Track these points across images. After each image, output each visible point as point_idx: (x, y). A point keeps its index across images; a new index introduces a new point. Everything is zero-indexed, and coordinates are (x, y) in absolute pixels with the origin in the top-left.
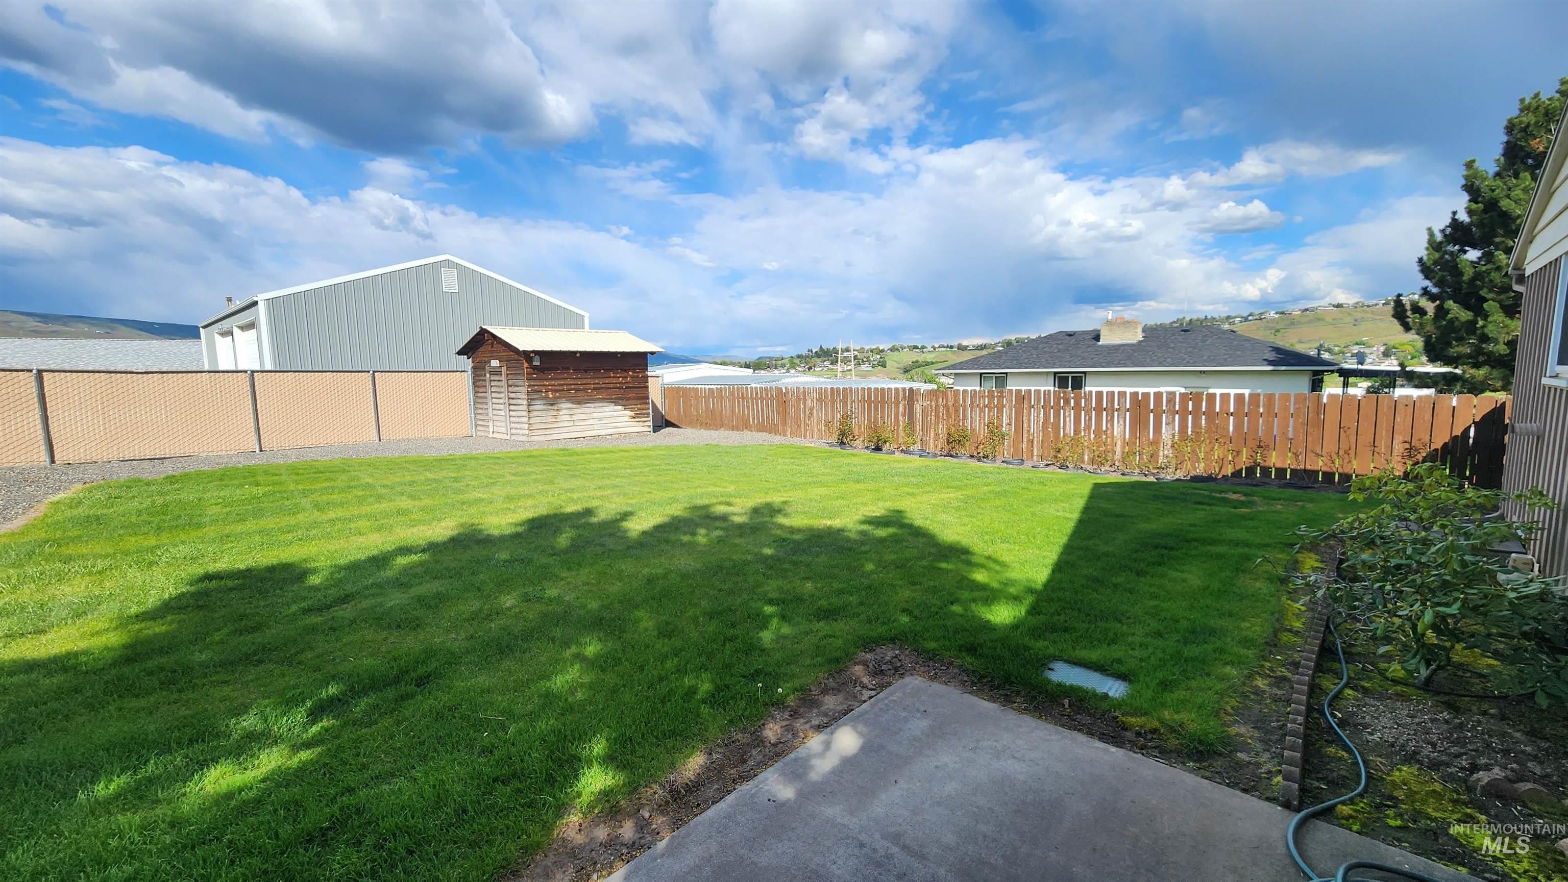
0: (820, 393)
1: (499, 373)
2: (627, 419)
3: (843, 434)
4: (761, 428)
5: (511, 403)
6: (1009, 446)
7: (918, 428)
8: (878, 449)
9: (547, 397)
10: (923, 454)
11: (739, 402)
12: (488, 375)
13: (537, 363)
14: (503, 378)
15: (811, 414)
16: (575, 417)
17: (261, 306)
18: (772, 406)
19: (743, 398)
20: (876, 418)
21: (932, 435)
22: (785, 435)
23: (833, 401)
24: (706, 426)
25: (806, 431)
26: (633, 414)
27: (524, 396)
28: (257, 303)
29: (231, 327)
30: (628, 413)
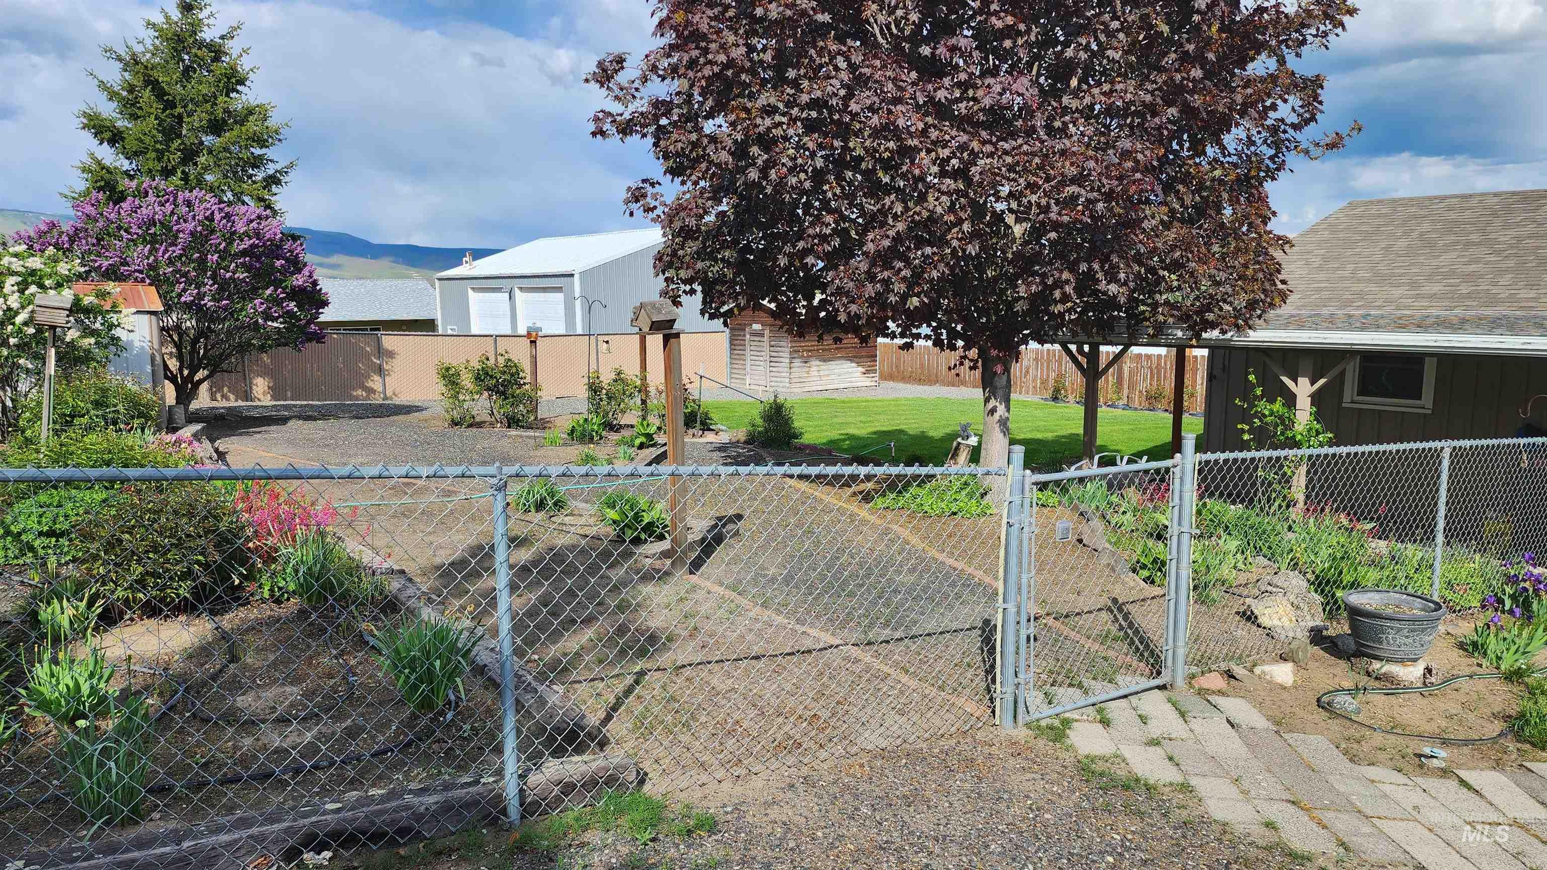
0: (1037, 354)
1: (762, 335)
2: (859, 374)
3: (1057, 391)
5: (773, 360)
7: (1126, 386)
9: (803, 356)
12: (748, 336)
14: (766, 339)
15: (1027, 372)
16: (822, 373)
17: (577, 277)
21: (1137, 393)
23: (1049, 361)
24: (919, 381)
25: (1021, 387)
26: (863, 370)
27: (787, 355)
28: (572, 275)
29: (509, 287)
30: (861, 369)
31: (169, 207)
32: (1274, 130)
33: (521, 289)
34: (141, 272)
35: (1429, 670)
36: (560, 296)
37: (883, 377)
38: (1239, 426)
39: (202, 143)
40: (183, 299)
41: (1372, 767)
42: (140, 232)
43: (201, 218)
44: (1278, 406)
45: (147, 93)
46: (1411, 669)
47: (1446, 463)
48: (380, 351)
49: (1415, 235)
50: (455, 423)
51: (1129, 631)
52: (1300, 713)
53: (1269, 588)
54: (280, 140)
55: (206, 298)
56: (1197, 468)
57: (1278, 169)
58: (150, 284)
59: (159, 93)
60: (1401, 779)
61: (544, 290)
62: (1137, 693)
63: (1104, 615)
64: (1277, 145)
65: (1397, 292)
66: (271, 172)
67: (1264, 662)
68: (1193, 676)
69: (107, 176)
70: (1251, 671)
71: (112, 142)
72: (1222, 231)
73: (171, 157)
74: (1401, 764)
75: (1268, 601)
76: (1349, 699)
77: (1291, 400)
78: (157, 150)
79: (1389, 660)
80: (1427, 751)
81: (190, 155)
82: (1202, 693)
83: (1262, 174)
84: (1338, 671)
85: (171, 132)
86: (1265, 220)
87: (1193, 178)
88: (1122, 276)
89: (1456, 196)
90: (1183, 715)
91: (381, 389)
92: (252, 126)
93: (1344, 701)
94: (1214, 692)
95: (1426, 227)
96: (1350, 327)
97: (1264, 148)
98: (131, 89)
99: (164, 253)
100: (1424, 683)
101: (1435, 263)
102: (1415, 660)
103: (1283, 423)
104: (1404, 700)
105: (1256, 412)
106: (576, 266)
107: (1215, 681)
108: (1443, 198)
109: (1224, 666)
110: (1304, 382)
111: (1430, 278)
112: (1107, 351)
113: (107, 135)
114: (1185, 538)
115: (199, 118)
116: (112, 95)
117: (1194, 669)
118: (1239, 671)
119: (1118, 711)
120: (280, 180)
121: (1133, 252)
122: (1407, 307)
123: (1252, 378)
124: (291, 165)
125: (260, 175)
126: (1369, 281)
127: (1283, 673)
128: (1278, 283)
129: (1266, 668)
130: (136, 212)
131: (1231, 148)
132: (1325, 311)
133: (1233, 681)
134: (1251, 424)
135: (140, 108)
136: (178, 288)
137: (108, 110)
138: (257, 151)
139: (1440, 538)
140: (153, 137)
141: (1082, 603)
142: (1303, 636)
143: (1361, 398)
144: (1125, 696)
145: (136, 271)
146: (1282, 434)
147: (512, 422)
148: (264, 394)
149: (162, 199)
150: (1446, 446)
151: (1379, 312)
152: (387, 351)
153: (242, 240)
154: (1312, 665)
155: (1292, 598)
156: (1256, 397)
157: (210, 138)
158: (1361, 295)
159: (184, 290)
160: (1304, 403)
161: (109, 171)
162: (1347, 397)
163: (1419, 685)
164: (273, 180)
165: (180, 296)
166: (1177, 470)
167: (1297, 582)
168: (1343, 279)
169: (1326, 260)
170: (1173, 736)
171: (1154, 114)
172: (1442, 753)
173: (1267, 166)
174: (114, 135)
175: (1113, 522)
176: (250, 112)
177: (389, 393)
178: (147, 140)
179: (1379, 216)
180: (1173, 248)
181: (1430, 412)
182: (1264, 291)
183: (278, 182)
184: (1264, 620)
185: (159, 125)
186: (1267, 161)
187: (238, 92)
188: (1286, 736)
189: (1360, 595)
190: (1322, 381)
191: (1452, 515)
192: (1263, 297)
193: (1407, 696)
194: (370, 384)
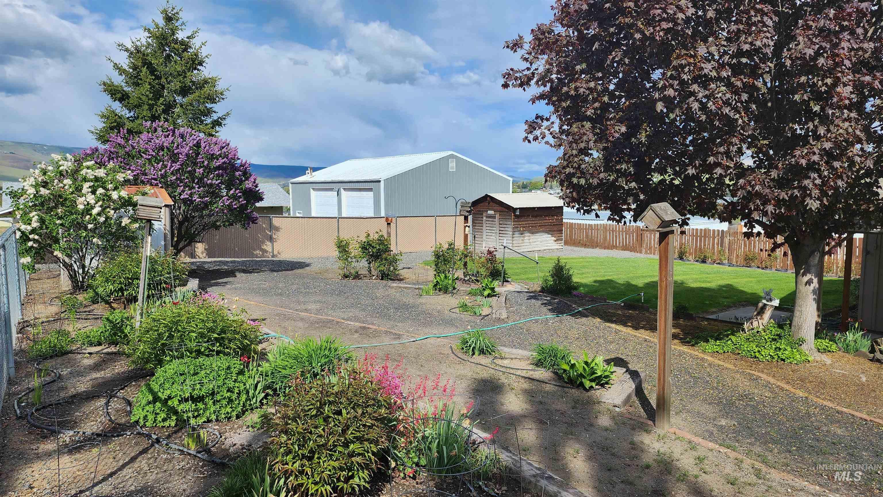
1: (493, 217)
2: (552, 241)
3: (679, 253)
4: (625, 248)
5: (501, 233)
6: (780, 262)
7: (727, 252)
8: (704, 261)
9: (520, 230)
10: (730, 265)
11: (610, 233)
12: (485, 218)
13: (518, 213)
14: (497, 220)
16: (531, 241)
17: (382, 184)
18: (633, 236)
19: (613, 231)
20: (700, 245)
21: (735, 255)
22: (641, 253)
24: (585, 246)
26: (555, 239)
27: (511, 230)
28: (380, 181)
29: (337, 188)
30: (554, 238)
31: (170, 138)
33: (345, 189)
34: (155, 179)
36: (371, 194)
37: (566, 243)
39: (175, 101)
40: (182, 197)
42: (154, 154)
43: (191, 145)
45: (144, 69)
48: (271, 227)
50: (346, 276)
54: (223, 99)
55: (195, 196)
58: (162, 187)
59: (152, 70)
61: (360, 190)
66: (215, 118)
69: (119, 120)
71: (121, 100)
73: (158, 109)
78: (149, 105)
81: (169, 108)
85: (157, 94)
91: (271, 250)
92: (207, 89)
98: (135, 68)
99: (170, 168)
106: (383, 176)
113: (119, 96)
115: (176, 85)
116: (121, 71)
120: (221, 123)
124: (228, 114)
125: (209, 121)
130: (151, 142)
135: (141, 79)
136: (180, 189)
137: (119, 80)
138: (209, 106)
140: (147, 96)
145: (152, 179)
147: (384, 276)
148: (202, 253)
149: (166, 134)
152: (275, 227)
153: (218, 160)
157: (180, 98)
159: (183, 191)
161: (120, 117)
164: (217, 123)
165: (180, 194)
174: (123, 95)
176: (206, 82)
177: (275, 253)
178: (144, 98)
183: (220, 124)
185: (151, 88)
187: (198, 70)
194: (264, 247)
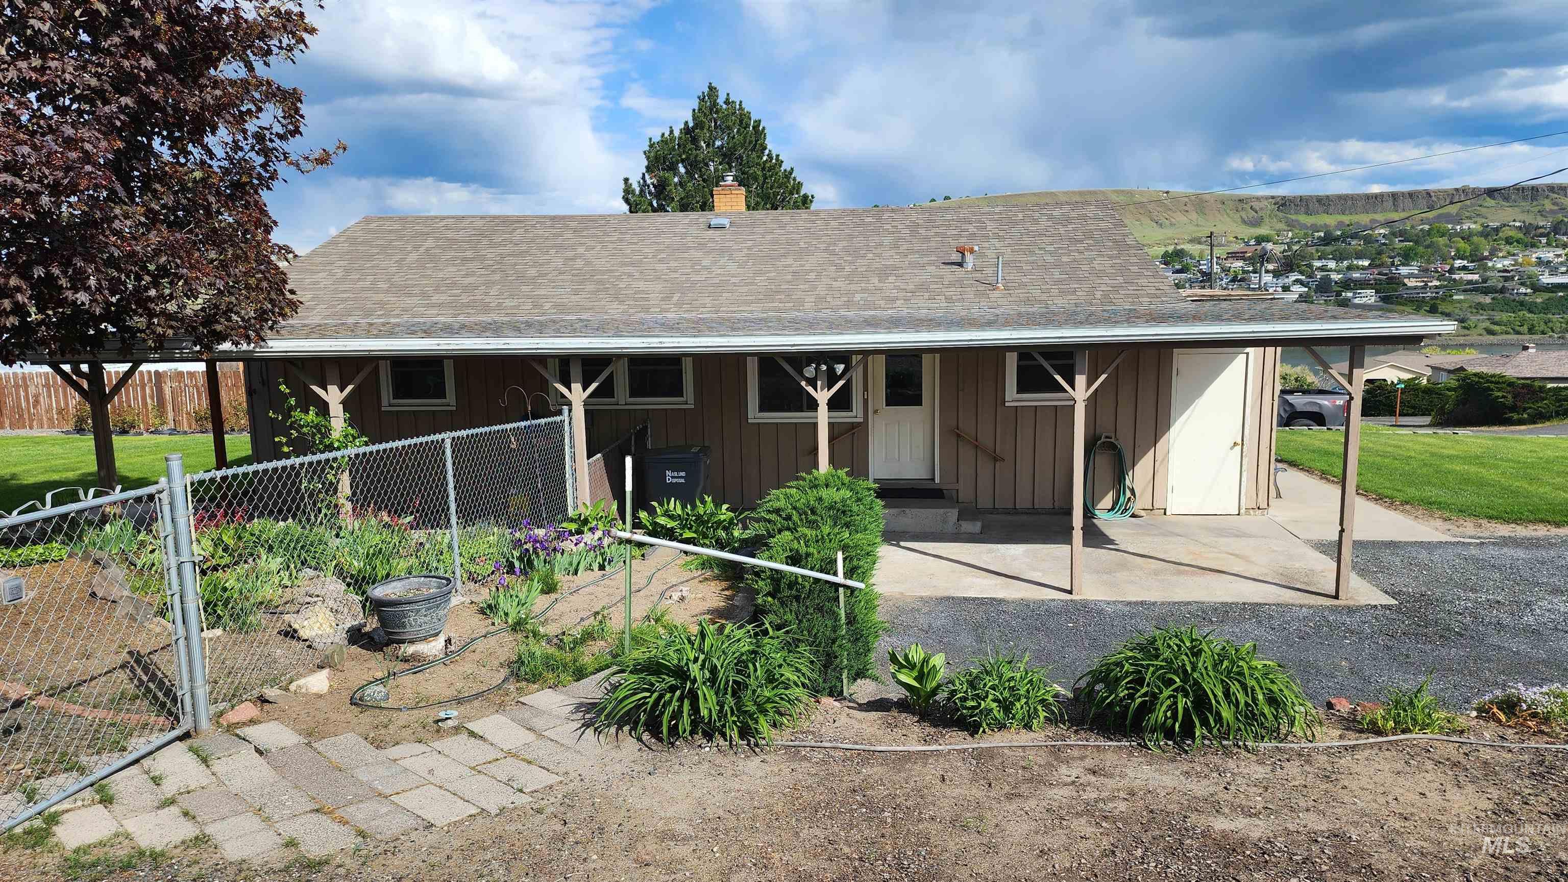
0: (47, 379)
3: (81, 420)
32: (259, 137)
35: (448, 641)
38: (277, 439)
41: (397, 747)
44: (311, 416)
46: (433, 644)
47: (448, 452)
49: (422, 250)
51: (151, 685)
52: (333, 716)
53: (308, 599)
56: (189, 489)
57: (272, 178)
60: (421, 748)
62: (151, 753)
63: (123, 675)
64: (266, 152)
65: (410, 301)
67: (300, 676)
68: (221, 714)
70: (287, 689)
72: (215, 238)
74: (422, 734)
75: (306, 612)
76: (380, 688)
77: (323, 409)
79: (412, 642)
80: (442, 715)
82: (231, 728)
83: (256, 182)
84: (372, 664)
86: (268, 230)
87: (171, 177)
88: (92, 282)
89: (453, 217)
90: (205, 761)
93: (376, 692)
94: (244, 724)
95: (430, 243)
96: (368, 335)
97: (252, 155)
100: (446, 653)
101: (441, 275)
102: (437, 635)
103: (319, 431)
104: (430, 674)
105: (292, 423)
107: (246, 710)
108: (443, 218)
109: (256, 693)
110: (333, 389)
111: (437, 290)
112: (114, 370)
114: (188, 568)
117: (221, 706)
118: (271, 693)
119: (122, 784)
121: (105, 256)
122: (422, 315)
123: (283, 387)
126: (387, 291)
127: (319, 682)
128: (287, 293)
129: (301, 682)
131: (219, 152)
132: (351, 320)
133: (267, 707)
134: (288, 435)
139: (454, 520)
141: (95, 666)
142: (341, 637)
143: (396, 401)
144: (136, 761)
146: (321, 443)
150: (447, 437)
151: (398, 320)
154: (348, 664)
155: (331, 603)
156: (291, 408)
158: (382, 304)
160: (336, 409)
162: (385, 402)
163: (441, 656)
166: (164, 496)
167: (334, 587)
168: (363, 289)
169: (347, 271)
170: (192, 787)
171: (106, 102)
172: (454, 713)
173: (259, 174)
175: (140, 564)
179: (390, 231)
180: (157, 253)
181: (454, 408)
182: (271, 301)
184: (304, 634)
186: (259, 169)
188: (315, 745)
189: (384, 587)
190: (350, 388)
191: (461, 498)
192: (270, 306)
193: (432, 669)
